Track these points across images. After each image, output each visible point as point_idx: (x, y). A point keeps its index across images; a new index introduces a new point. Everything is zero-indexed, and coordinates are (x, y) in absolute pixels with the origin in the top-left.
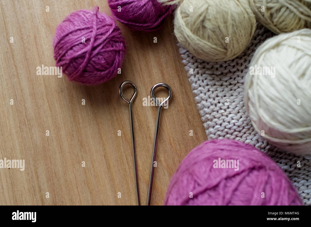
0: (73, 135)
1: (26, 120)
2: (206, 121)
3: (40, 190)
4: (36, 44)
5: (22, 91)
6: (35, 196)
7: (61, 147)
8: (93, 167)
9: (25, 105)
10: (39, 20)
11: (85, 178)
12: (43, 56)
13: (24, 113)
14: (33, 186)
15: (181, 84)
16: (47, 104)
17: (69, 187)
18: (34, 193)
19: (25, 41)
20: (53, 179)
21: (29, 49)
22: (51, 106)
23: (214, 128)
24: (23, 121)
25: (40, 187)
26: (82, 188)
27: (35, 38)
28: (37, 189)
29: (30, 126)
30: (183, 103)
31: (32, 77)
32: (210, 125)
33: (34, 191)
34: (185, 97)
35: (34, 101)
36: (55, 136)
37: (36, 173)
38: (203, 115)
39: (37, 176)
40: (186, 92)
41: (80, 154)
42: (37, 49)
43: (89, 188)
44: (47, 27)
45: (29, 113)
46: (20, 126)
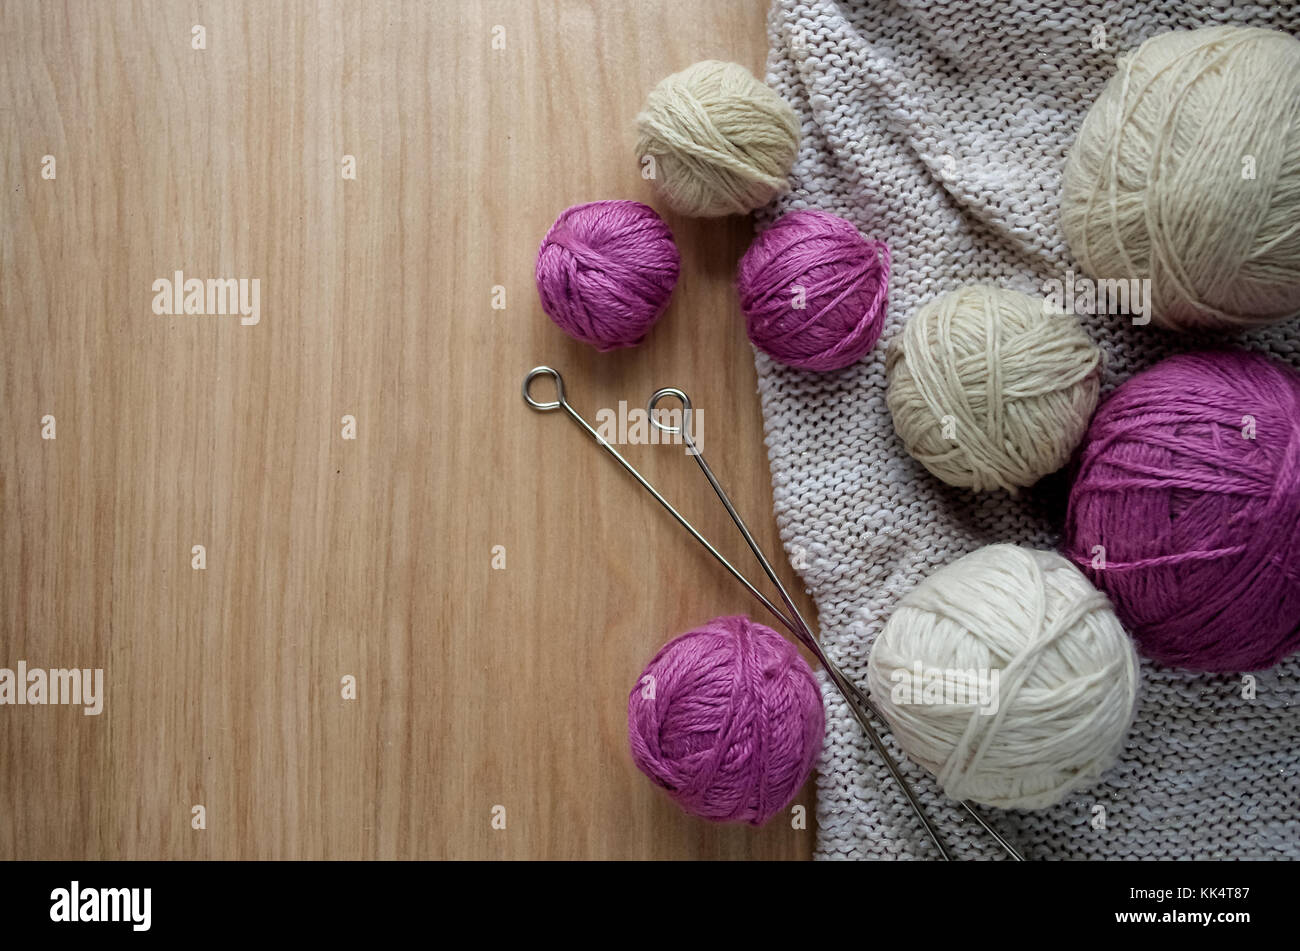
0: (484, 436)
1: (397, 383)
3: (391, 530)
4: (456, 234)
5: (403, 320)
6: (377, 539)
7: (453, 452)
9: (401, 352)
10: (472, 186)
12: (463, 261)
13: (397, 367)
14: (377, 519)
16: (448, 360)
17: (450, 538)
19: (434, 223)
20: (421, 515)
21: (439, 242)
22: (455, 366)
24: (391, 382)
25: (390, 526)
27: (456, 220)
28: (385, 527)
29: (401, 397)
31: (430, 298)
33: (378, 529)
35: (422, 347)
36: (448, 428)
37: (391, 494)
39: (392, 502)
41: (488, 478)
42: (455, 244)
45: (406, 369)
46: (381, 392)
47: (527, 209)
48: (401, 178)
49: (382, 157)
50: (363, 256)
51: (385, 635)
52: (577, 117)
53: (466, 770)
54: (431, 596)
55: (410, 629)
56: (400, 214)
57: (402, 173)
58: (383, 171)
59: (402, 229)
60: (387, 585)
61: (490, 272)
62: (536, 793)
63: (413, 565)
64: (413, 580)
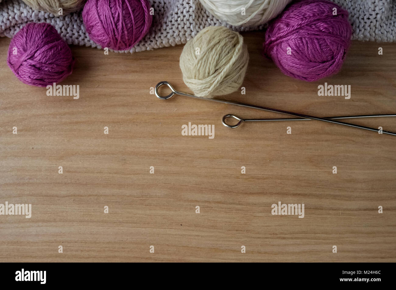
0: (167, 160)
1: (141, 198)
2: (186, 37)
3: (208, 202)
4: (76, 172)
5: (113, 196)
6: (212, 208)
7: (174, 174)
8: (200, 150)
9: (127, 196)
10: (54, 164)
11: (208, 160)
12: (88, 169)
13: (135, 198)
14: (203, 208)
15: (148, 59)
16: (132, 176)
17: (212, 176)
18: (210, 208)
19: (69, 182)
20: (202, 188)
21: (78, 179)
22: (135, 172)
23: (193, 30)
24: (141, 201)
25: (206, 202)
26: (216, 164)
28: (206, 204)
29: (148, 196)
30: (165, 61)
31: (103, 183)
32: (189, 34)
33: (208, 207)
34: (160, 59)
35: (126, 187)
36: (163, 176)
38: (180, 39)
39: (195, 201)
40: (156, 57)
41: (185, 159)
42: (80, 172)
43: (218, 159)
44: (63, 159)
45: (136, 194)
46: (145, 205)
47: (66, 141)
48: (47, 196)
49: (37, 204)
50: (82, 213)
51: (255, 204)
52: (26, 119)
53: (313, 170)
54: (238, 184)
55: (252, 194)
56: (64, 197)
57: (45, 196)
58: (44, 204)
59: (71, 196)
60: (231, 204)
61: (93, 157)
62: (323, 141)
63: (224, 192)
64: (230, 192)
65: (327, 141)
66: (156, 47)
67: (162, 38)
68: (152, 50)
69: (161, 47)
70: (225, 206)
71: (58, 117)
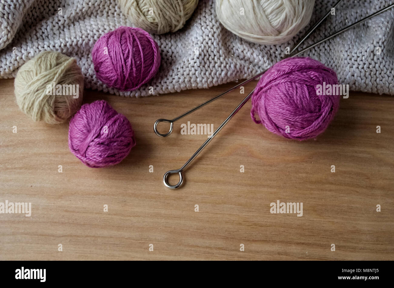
0: (168, 204)
1: (140, 241)
2: (191, 83)
3: (209, 247)
4: (73, 212)
5: (111, 237)
6: (213, 254)
7: (175, 217)
8: (202, 194)
9: (126, 238)
10: (52, 203)
11: (210, 205)
12: (86, 209)
13: (133, 241)
14: (204, 253)
15: (153, 104)
16: (132, 218)
17: (214, 221)
18: (211, 254)
19: (67, 221)
20: (203, 233)
21: (76, 219)
22: (135, 215)
23: (198, 77)
24: (140, 244)
25: (207, 247)
26: (219, 210)
27: (66, 211)
28: (208, 250)
29: (147, 239)
30: (170, 107)
31: (102, 224)
32: (194, 80)
33: (209, 253)
34: (165, 104)
35: (125, 229)
36: (164, 219)
37: (192, 246)
38: (185, 85)
39: (196, 246)
40: (161, 102)
41: (187, 203)
42: (78, 212)
43: (220, 204)
44: (62, 198)
45: (135, 237)
46: (144, 249)
47: (66, 180)
48: (42, 235)
49: (31, 244)
50: (78, 254)
51: (258, 252)
52: (27, 157)
53: (317, 220)
54: (240, 230)
55: (254, 241)
56: (60, 237)
57: (40, 235)
58: (38, 244)
59: (68, 236)
60: (234, 250)
61: (93, 197)
62: (326, 190)
63: (226, 238)
64: (233, 238)
65: (331, 190)
66: (161, 92)
67: (168, 83)
68: (158, 95)
69: (166, 92)
70: (227, 252)
71: (59, 156)
